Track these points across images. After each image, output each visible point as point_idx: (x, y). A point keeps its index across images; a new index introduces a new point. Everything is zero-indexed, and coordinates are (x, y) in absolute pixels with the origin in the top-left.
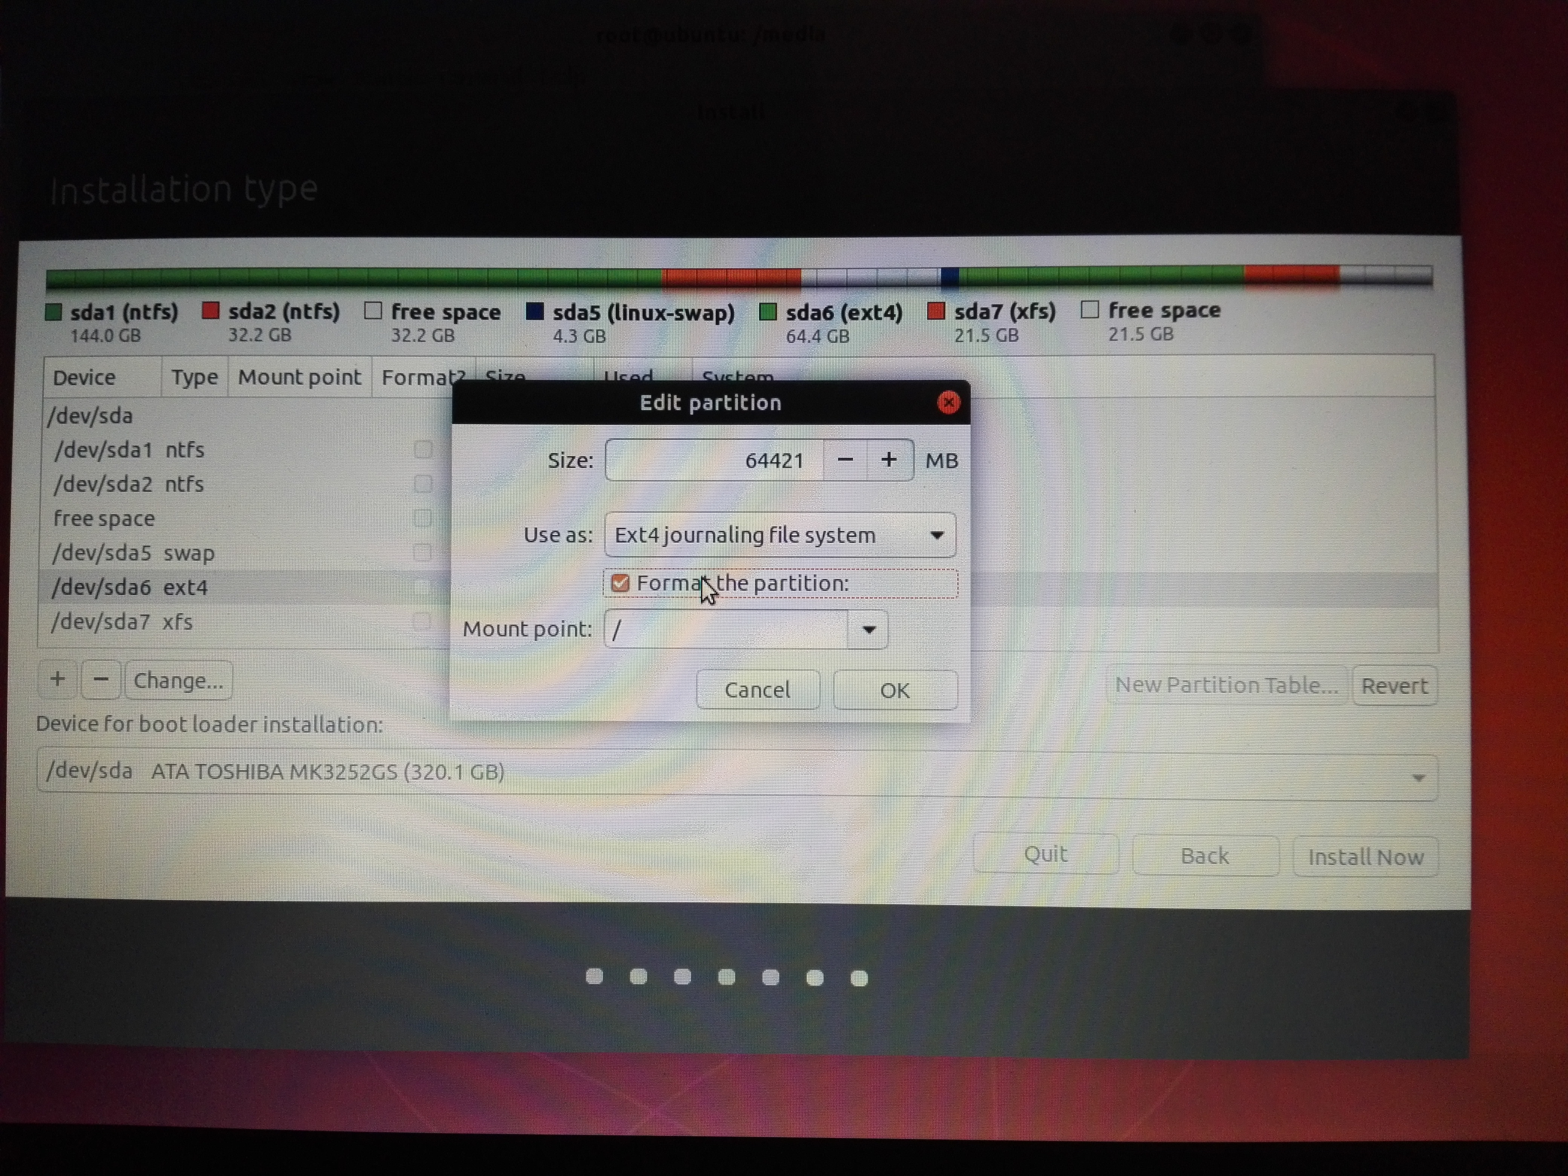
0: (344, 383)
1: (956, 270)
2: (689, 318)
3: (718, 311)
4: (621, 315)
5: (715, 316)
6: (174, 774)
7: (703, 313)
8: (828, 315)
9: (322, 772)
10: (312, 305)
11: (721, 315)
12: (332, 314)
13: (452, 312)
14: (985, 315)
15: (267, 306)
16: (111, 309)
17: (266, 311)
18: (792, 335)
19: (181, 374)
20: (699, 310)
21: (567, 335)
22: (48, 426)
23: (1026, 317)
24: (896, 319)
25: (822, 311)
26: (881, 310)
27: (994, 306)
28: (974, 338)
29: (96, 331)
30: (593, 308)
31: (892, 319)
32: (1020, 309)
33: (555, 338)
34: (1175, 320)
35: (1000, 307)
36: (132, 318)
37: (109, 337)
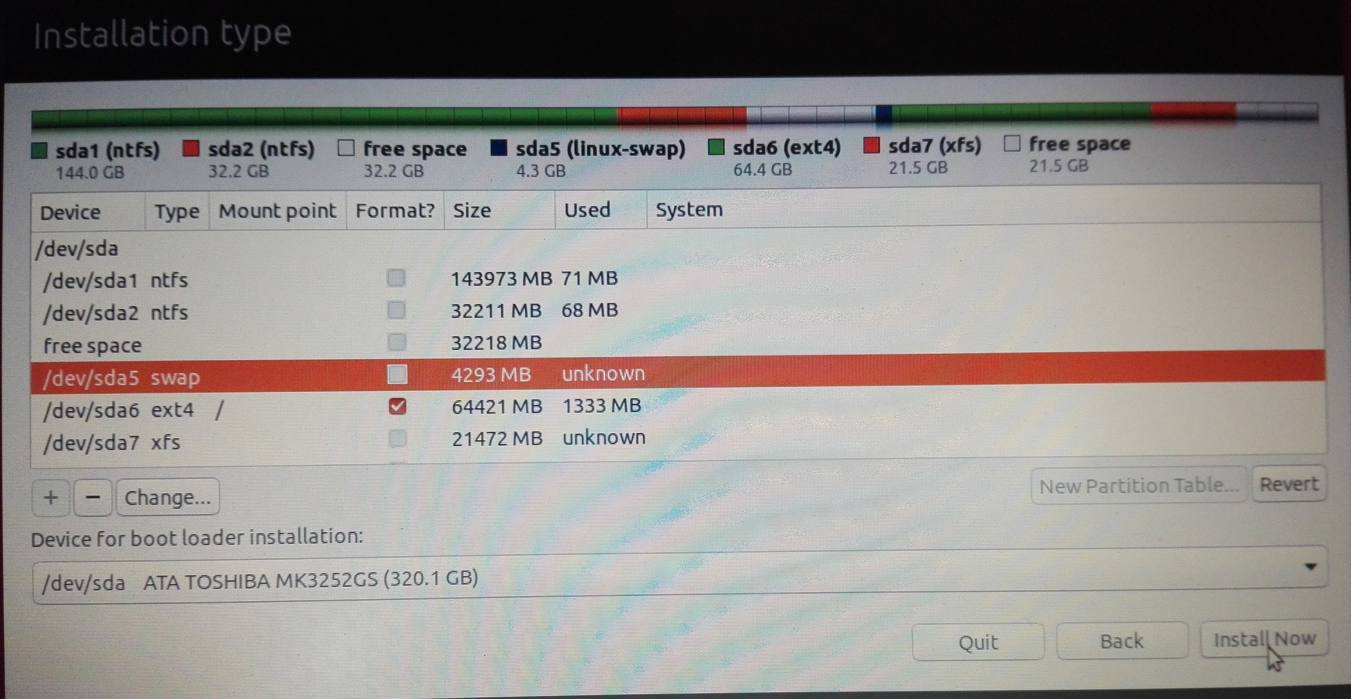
0: (320, 216)
1: (889, 108)
2: (643, 154)
3: (670, 146)
4: (580, 151)
5: (667, 151)
6: (166, 585)
7: (656, 148)
8: (772, 150)
9: (307, 580)
10: (288, 143)
11: (673, 150)
12: (307, 151)
13: (421, 149)
14: (917, 148)
15: (246, 144)
16: (95, 147)
17: (244, 149)
18: (739, 168)
19: (164, 209)
20: (652, 146)
21: (529, 170)
22: (37, 259)
23: (954, 151)
24: (835, 152)
25: (766, 146)
26: (820, 144)
27: (924, 140)
28: (907, 171)
29: (81, 169)
30: (553, 144)
31: (831, 152)
32: (948, 143)
33: (518, 173)
34: (1089, 152)
35: (930, 141)
36: (115, 156)
37: (93, 175)
